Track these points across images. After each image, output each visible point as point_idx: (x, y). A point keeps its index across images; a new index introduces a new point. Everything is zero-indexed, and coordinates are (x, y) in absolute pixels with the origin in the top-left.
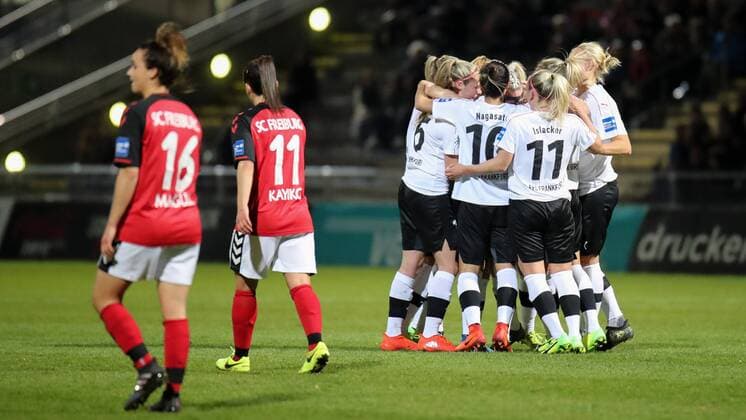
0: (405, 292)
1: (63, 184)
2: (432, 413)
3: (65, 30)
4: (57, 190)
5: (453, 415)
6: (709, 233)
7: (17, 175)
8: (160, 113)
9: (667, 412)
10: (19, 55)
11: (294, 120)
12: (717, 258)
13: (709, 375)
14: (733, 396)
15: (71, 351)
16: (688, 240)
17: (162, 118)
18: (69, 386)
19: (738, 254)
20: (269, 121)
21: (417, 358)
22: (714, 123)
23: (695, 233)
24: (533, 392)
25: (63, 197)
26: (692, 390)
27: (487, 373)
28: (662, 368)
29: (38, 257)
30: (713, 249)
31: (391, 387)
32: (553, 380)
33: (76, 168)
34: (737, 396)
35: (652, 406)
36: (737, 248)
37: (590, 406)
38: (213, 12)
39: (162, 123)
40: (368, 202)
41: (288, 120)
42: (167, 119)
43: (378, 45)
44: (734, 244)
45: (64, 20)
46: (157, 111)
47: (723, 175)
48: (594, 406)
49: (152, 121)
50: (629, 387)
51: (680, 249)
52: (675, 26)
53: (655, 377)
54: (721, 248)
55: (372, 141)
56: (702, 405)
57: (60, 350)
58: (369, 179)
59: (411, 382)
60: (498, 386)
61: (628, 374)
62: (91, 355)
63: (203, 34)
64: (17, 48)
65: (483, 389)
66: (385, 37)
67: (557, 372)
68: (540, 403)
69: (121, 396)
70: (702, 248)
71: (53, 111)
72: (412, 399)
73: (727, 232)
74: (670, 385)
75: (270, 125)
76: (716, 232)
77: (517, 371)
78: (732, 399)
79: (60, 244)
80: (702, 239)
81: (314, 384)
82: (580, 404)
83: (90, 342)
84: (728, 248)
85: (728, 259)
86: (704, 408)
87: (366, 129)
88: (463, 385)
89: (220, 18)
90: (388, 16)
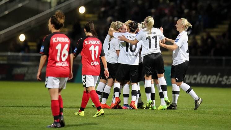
0: (108, 91)
1: (5, 58)
2: (114, 127)
3: (6, 12)
4: (3, 60)
5: (121, 128)
6: (197, 74)
8: (55, 38)
9: (184, 128)
11: (97, 41)
12: (199, 82)
13: (197, 117)
14: (203, 123)
15: (7, 108)
16: (191, 77)
18: (6, 118)
19: (206, 81)
20: (89, 41)
21: (110, 111)
22: (199, 42)
23: (193, 74)
24: (144, 121)
25: (5, 62)
26: (192, 121)
27: (131, 115)
28: (183, 115)
30: (198, 79)
31: (102, 119)
32: (150, 118)
33: (9, 54)
34: (205, 123)
35: (180, 126)
36: (205, 79)
37: (161, 125)
38: (50, 7)
39: (56, 41)
41: (95, 41)
42: (58, 40)
43: (99, 18)
44: (204, 78)
46: (54, 38)
47: (201, 57)
48: (163, 126)
49: (52, 41)
50: (173, 120)
51: (189, 79)
52: (187, 13)
53: (181, 117)
54: (201, 79)
56: (194, 125)
57: (4, 108)
59: (108, 118)
60: (134, 119)
61: (173, 116)
62: (13, 109)
63: (47, 14)
65: (129, 120)
66: (102, 15)
67: (152, 115)
68: (146, 124)
69: (22, 121)
70: (195, 79)
72: (108, 123)
73: (203, 74)
74: (185, 120)
75: (89, 42)
76: (199, 74)
77: (139, 115)
78: (203, 124)
80: (195, 76)
81: (79, 118)
82: (158, 125)
83: (13, 105)
84: (203, 79)
85: (203, 82)
86: (195, 126)
88: (124, 119)
89: (52, 9)
90: (103, 9)
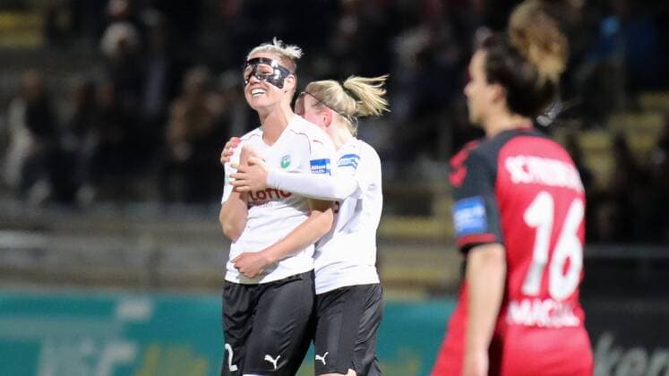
8: (521, 160)
17: (525, 169)
39: (527, 178)
40: (34, 291)
55: (41, 190)
58: (37, 253)
87: (31, 171)
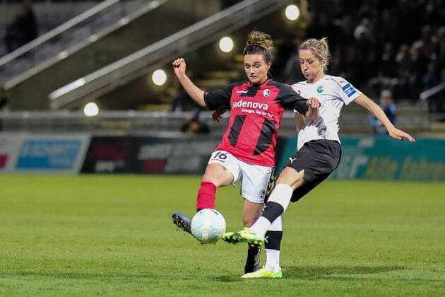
3: (124, 21)
7: (93, 118)
10: (93, 38)
29: (106, 172)
45: (123, 15)
64: (92, 34)
71: (117, 76)
79: (121, 164)
